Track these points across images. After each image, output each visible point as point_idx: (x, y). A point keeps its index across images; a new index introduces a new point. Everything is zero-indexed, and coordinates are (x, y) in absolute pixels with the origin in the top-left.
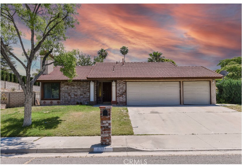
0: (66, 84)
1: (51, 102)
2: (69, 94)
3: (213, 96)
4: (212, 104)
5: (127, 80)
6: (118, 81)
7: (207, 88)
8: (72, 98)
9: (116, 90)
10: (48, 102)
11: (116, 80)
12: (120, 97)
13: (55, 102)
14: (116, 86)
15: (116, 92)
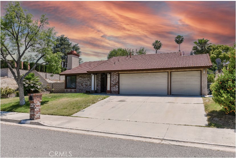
0: (80, 77)
1: (71, 91)
2: (82, 84)
3: (204, 87)
4: (202, 95)
5: (119, 73)
6: (112, 73)
7: (198, 78)
8: (84, 87)
9: (111, 81)
10: (69, 90)
11: (110, 72)
12: (114, 87)
13: (73, 90)
14: (111, 77)
15: (111, 83)
